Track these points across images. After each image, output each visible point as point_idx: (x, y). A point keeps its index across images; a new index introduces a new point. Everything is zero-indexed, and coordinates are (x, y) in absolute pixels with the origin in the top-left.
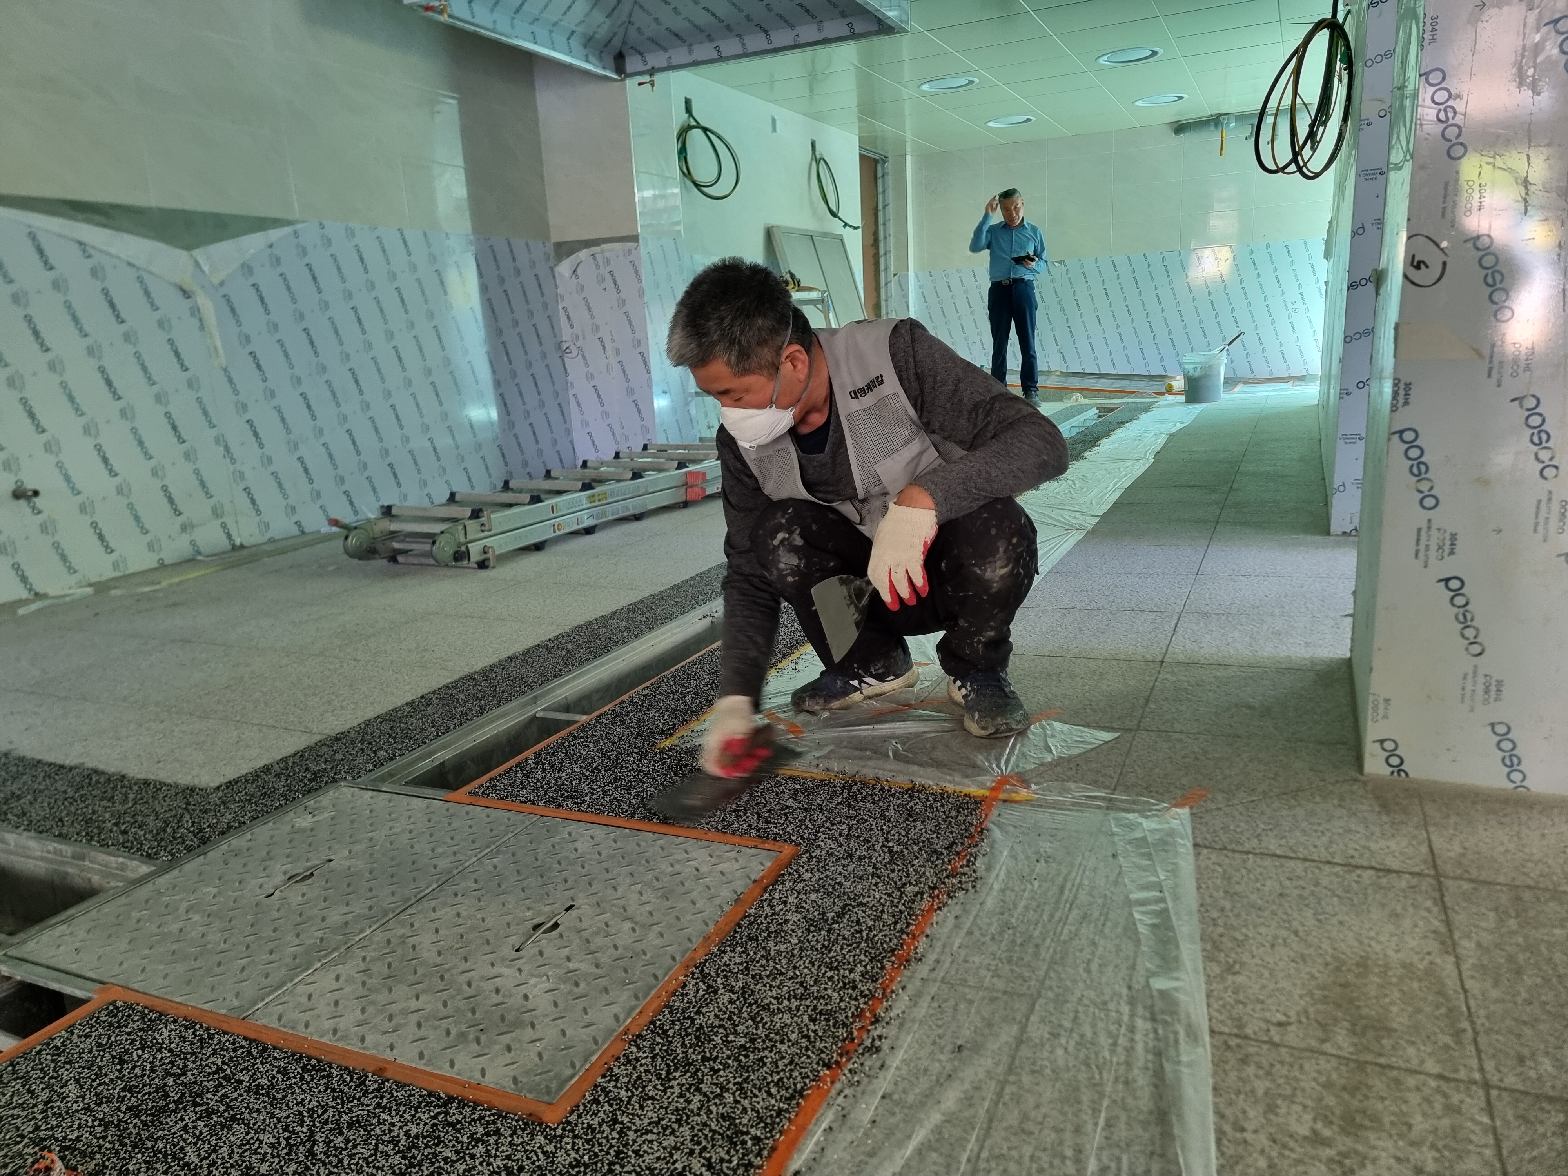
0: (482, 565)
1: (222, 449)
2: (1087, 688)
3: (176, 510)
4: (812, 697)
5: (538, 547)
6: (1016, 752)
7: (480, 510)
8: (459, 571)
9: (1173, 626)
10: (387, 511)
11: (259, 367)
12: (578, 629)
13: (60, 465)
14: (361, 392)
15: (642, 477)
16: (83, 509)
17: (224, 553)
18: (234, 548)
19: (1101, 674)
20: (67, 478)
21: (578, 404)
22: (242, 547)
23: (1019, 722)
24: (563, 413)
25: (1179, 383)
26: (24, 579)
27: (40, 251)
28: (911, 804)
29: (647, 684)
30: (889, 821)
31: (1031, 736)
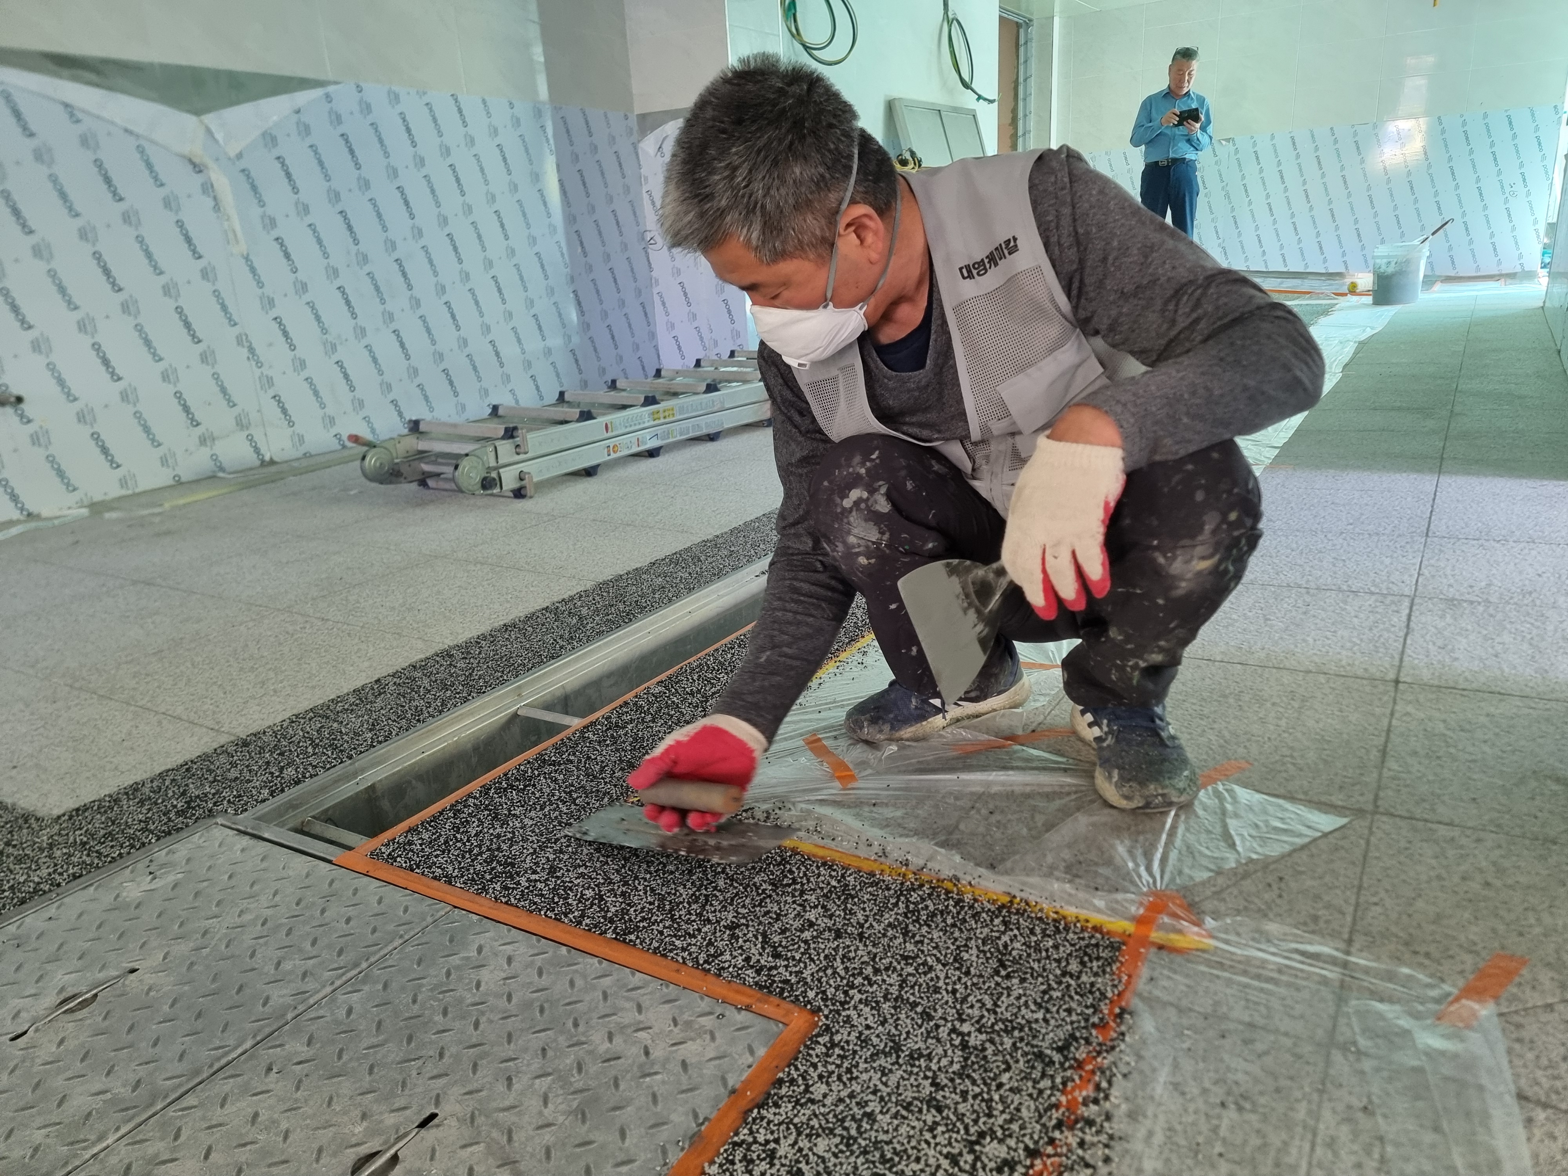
0: (519, 494)
1: (246, 350)
2: (1283, 723)
3: (192, 420)
4: (874, 721)
5: (589, 472)
6: (1178, 842)
7: (515, 429)
8: (486, 500)
9: (1404, 618)
10: (415, 426)
11: (287, 256)
12: (602, 586)
13: (51, 367)
14: (410, 287)
15: (717, 390)
16: (81, 418)
17: (251, 469)
18: (263, 464)
19: (1304, 700)
20: (61, 382)
21: (664, 304)
22: (272, 462)
23: (1181, 791)
24: (646, 314)
25: (1365, 281)
26: (14, 498)
27: (17, 114)
28: (1005, 938)
29: (663, 677)
30: (967, 973)
31: (1200, 812)
